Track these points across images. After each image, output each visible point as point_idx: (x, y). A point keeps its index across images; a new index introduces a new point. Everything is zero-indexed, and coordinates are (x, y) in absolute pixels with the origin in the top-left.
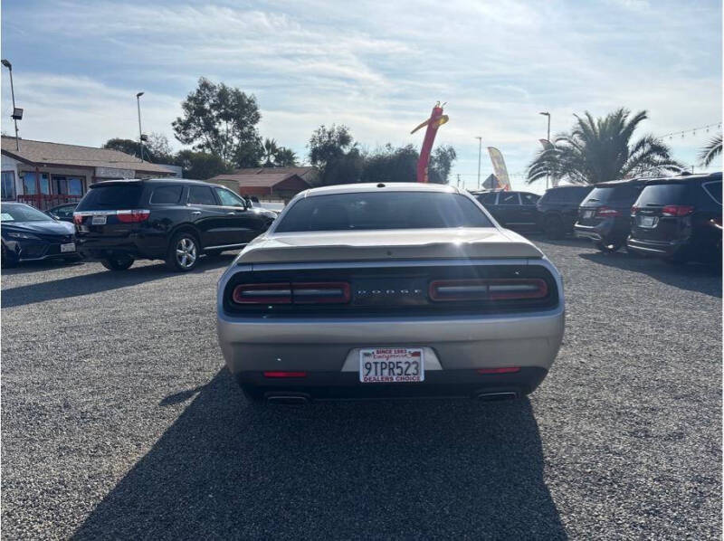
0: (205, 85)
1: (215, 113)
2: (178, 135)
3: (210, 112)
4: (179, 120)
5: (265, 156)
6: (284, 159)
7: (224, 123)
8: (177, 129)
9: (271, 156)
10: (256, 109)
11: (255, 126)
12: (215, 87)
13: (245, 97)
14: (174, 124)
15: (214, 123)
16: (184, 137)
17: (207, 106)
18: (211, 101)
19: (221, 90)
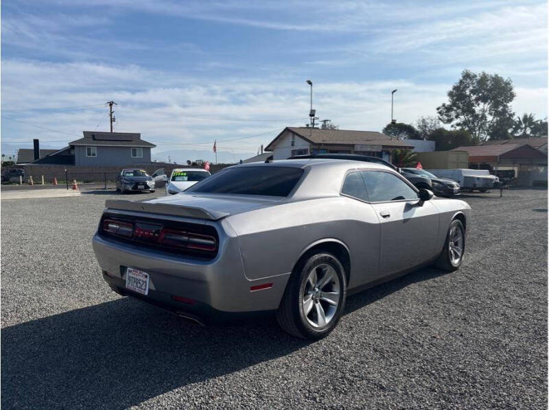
0: (467, 76)
1: (474, 97)
2: (441, 117)
3: (469, 96)
4: (444, 105)
5: (522, 129)
6: (539, 130)
7: (482, 105)
8: (440, 113)
9: (528, 128)
10: (511, 89)
11: (509, 105)
12: (475, 76)
13: (502, 81)
14: (438, 109)
15: (473, 105)
16: (446, 118)
17: (468, 92)
18: (471, 88)
19: (482, 78)
